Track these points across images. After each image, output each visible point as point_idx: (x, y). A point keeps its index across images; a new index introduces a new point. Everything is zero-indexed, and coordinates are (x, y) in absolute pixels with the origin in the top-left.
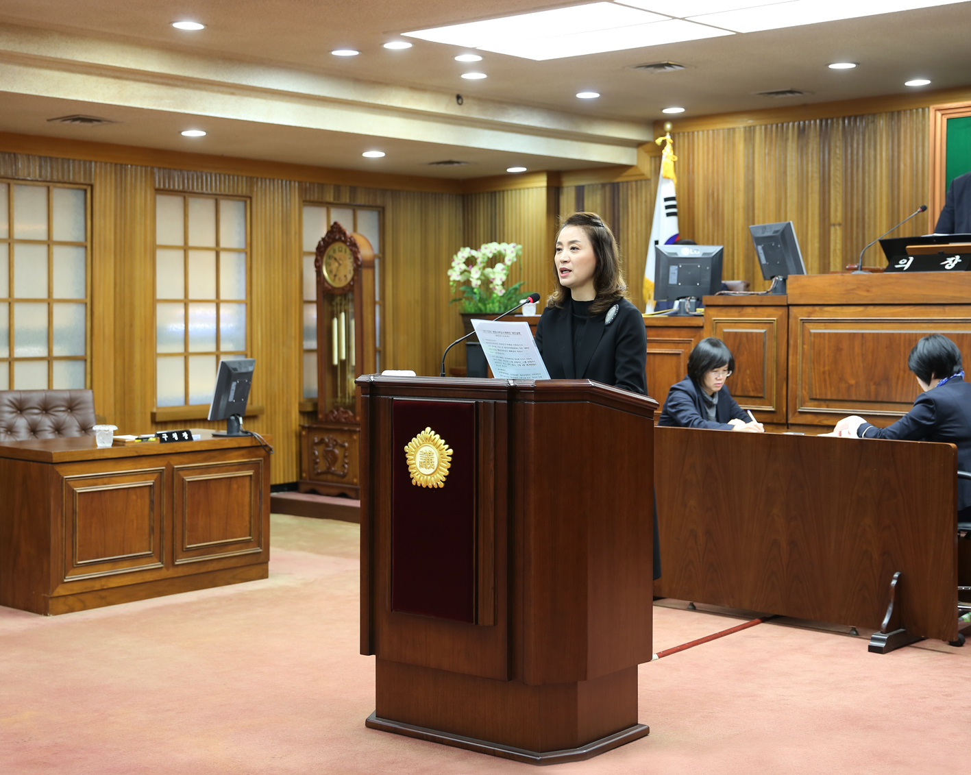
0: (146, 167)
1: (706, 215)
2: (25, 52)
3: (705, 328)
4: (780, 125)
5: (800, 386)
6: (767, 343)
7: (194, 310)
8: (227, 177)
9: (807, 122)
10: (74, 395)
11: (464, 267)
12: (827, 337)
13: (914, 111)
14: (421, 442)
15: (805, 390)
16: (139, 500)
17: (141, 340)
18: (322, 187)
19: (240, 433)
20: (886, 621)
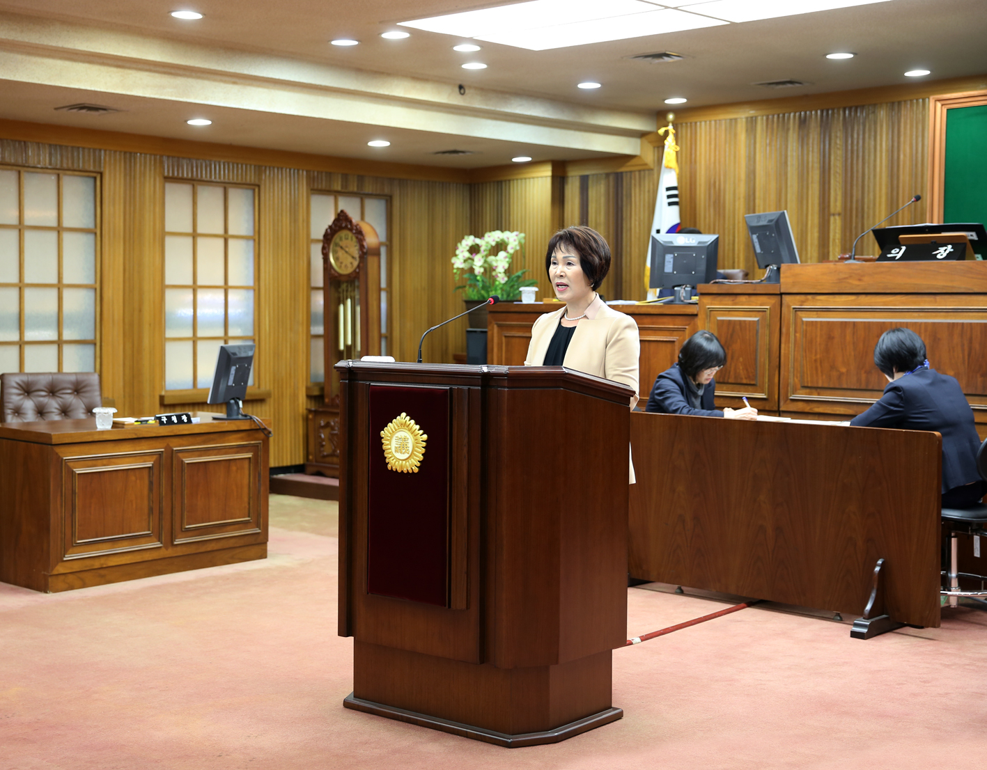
0: (155, 155)
1: (707, 204)
2: (27, 41)
3: (700, 316)
4: (781, 115)
5: (792, 374)
6: (760, 331)
7: (203, 296)
8: (235, 166)
9: (808, 113)
10: (80, 378)
11: (467, 255)
12: (819, 326)
13: (915, 101)
14: (397, 428)
15: (797, 378)
16: (138, 481)
17: (150, 325)
18: (329, 175)
19: (240, 417)
20: (869, 607)
